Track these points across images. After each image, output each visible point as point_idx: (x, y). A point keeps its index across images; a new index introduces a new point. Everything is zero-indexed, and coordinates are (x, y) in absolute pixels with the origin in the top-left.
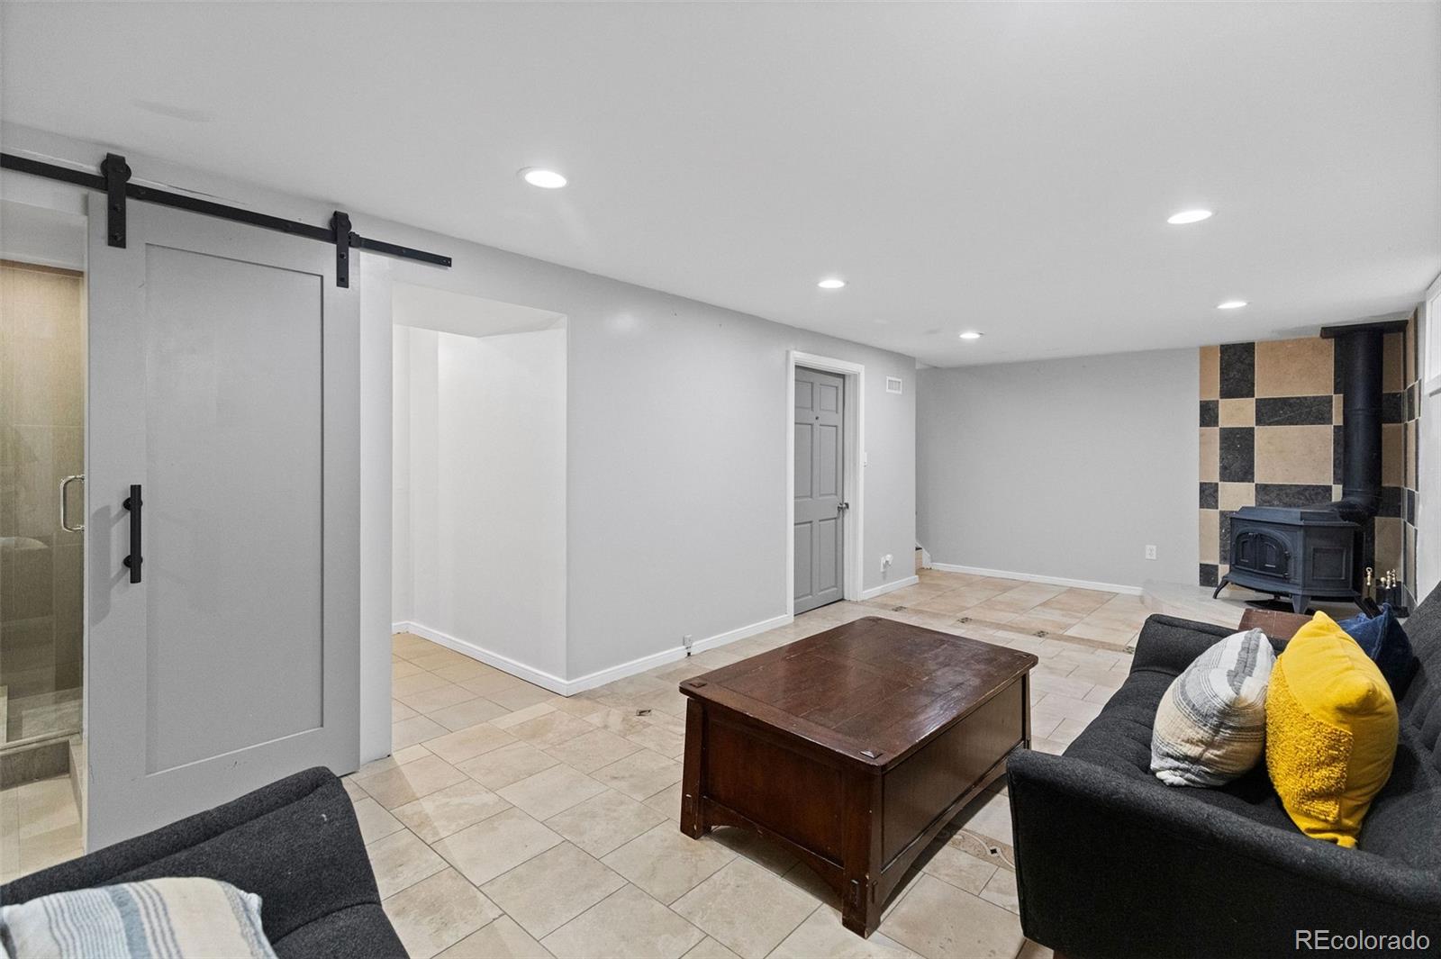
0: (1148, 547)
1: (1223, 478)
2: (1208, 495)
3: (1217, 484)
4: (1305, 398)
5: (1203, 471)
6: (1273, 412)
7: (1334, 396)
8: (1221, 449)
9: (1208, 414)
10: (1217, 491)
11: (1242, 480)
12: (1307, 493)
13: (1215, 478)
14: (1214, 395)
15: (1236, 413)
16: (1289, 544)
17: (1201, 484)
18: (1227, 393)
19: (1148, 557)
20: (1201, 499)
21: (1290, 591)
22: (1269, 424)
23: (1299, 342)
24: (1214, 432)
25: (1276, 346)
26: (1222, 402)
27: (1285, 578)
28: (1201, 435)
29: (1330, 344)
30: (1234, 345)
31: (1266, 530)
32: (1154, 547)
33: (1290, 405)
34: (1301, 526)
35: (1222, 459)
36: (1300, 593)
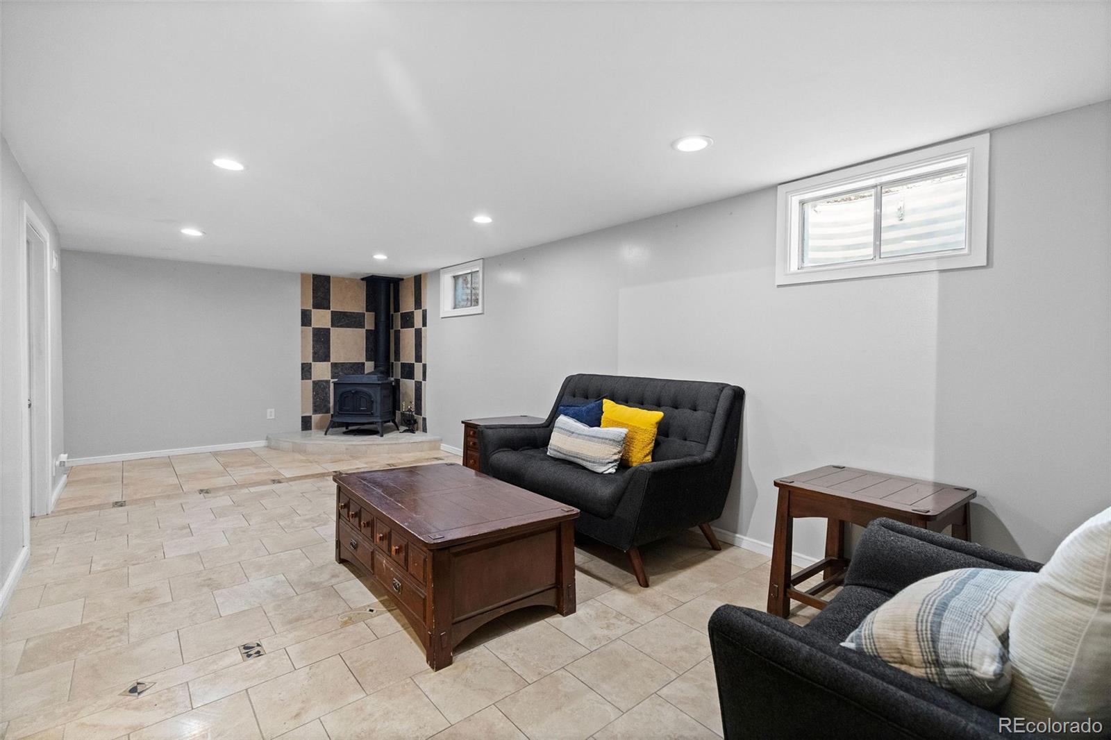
0: (269, 410)
1: (314, 361)
2: (306, 371)
3: (311, 364)
4: (354, 313)
5: (303, 356)
6: (341, 319)
7: (366, 313)
8: (313, 341)
9: (306, 319)
10: (311, 368)
11: (325, 361)
12: (355, 367)
13: (310, 360)
14: (309, 307)
15: (321, 319)
16: (373, 395)
17: (302, 364)
18: (316, 306)
19: (269, 417)
20: (302, 373)
21: (375, 420)
22: (338, 327)
23: (352, 280)
24: (309, 330)
25: (342, 280)
26: (314, 311)
27: (372, 414)
28: (302, 332)
29: (364, 283)
30: (320, 276)
31: (360, 388)
32: (273, 410)
33: (347, 316)
34: (379, 384)
35: (314, 347)
36: (380, 421)
